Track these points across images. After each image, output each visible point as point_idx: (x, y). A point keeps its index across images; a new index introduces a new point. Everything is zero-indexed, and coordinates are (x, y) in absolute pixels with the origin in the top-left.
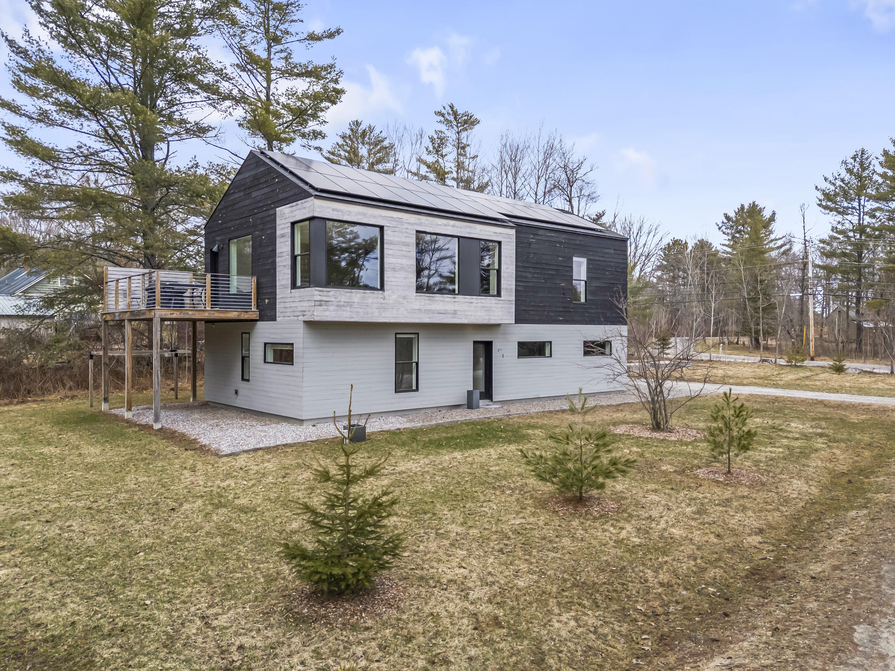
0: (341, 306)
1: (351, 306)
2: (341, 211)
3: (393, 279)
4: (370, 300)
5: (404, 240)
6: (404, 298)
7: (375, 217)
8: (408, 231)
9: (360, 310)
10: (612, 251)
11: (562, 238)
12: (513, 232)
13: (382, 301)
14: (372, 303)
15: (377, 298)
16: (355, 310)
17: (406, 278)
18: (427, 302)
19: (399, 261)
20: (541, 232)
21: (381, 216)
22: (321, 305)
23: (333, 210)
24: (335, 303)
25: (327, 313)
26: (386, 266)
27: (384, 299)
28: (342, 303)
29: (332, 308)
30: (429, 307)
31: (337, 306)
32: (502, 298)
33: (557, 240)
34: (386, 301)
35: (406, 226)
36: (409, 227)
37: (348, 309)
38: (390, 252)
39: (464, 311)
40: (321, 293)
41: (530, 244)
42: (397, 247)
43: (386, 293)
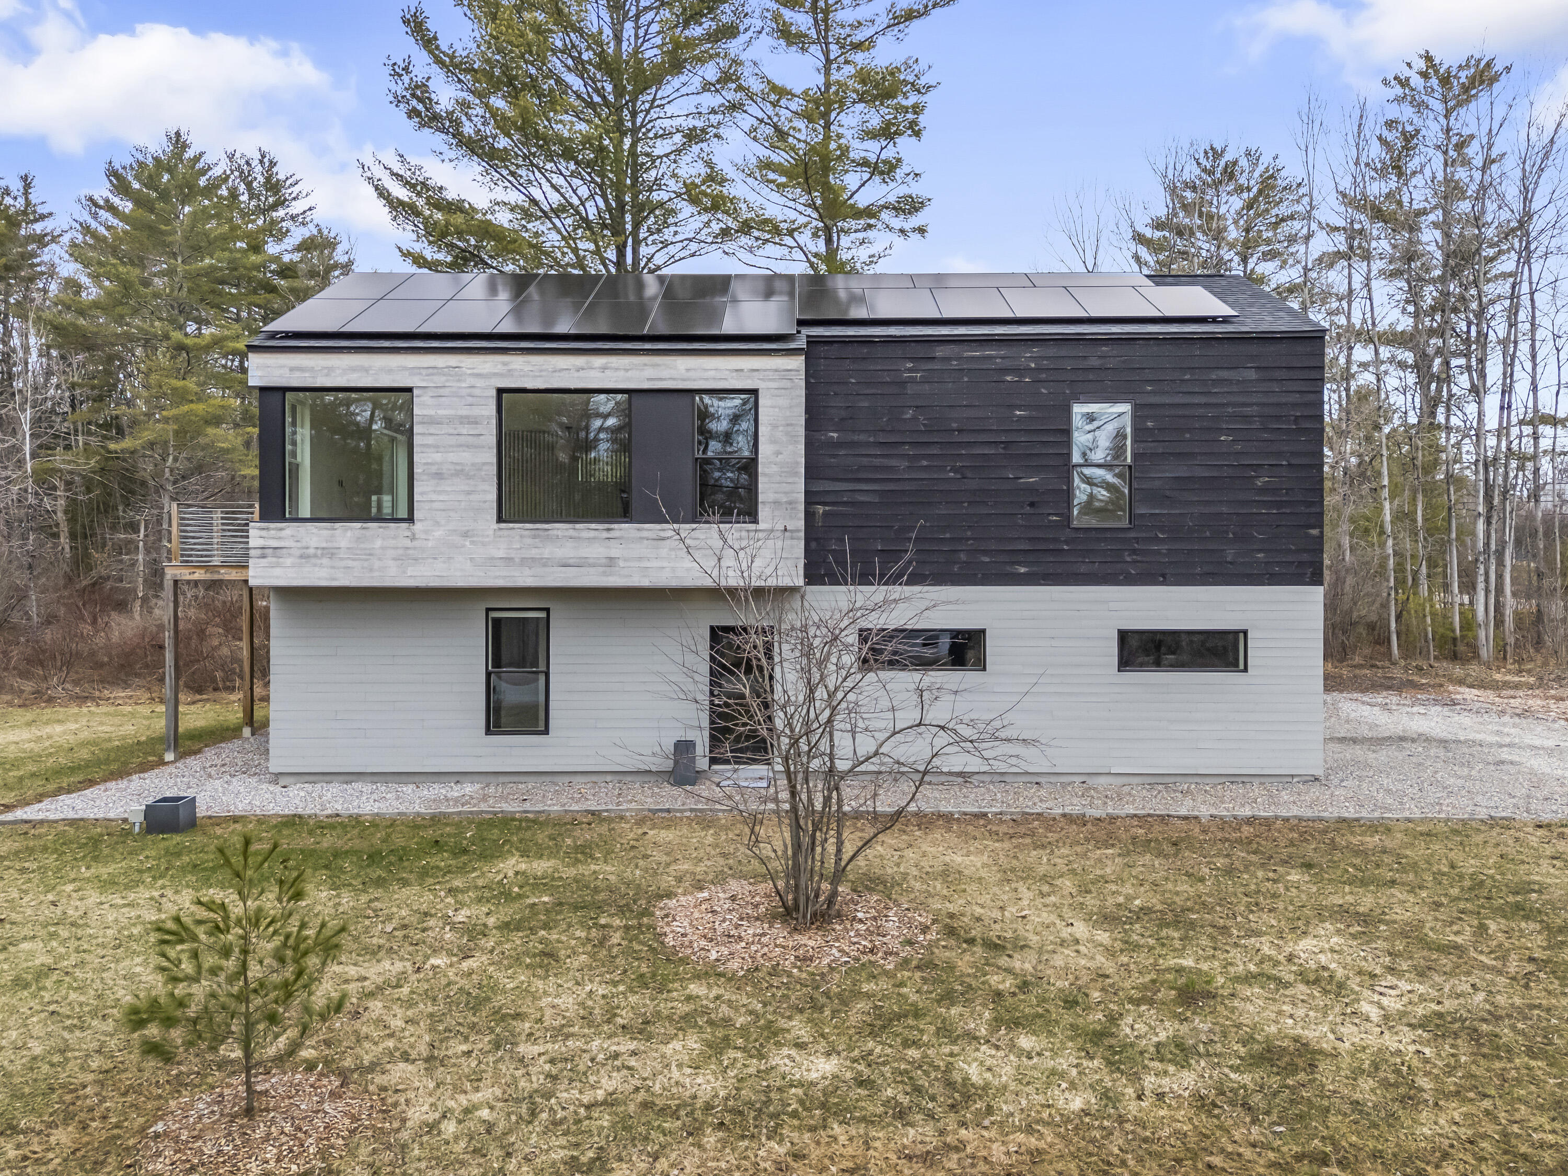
0: (308, 557)
1: (332, 556)
2: (311, 369)
3: (434, 497)
4: (378, 543)
5: (464, 412)
6: (466, 535)
7: (390, 371)
8: (477, 392)
9: (350, 563)
10: (1252, 375)
11: (1028, 357)
12: (798, 363)
13: (408, 543)
14: (383, 548)
15: (395, 537)
16: (344, 563)
17: (469, 493)
18: (529, 541)
19: (452, 457)
20: (940, 352)
21: (405, 368)
22: (263, 556)
23: (292, 369)
24: (298, 553)
25: (277, 571)
26: (417, 470)
27: (413, 538)
28: (311, 551)
29: (288, 561)
30: (534, 553)
31: (301, 557)
32: (762, 526)
33: (1008, 363)
34: (416, 543)
35: (470, 381)
36: (480, 383)
37: (325, 561)
38: (430, 440)
39: (640, 559)
40: (264, 533)
41: (903, 383)
42: (446, 429)
43: (418, 526)
